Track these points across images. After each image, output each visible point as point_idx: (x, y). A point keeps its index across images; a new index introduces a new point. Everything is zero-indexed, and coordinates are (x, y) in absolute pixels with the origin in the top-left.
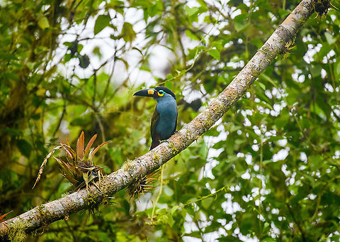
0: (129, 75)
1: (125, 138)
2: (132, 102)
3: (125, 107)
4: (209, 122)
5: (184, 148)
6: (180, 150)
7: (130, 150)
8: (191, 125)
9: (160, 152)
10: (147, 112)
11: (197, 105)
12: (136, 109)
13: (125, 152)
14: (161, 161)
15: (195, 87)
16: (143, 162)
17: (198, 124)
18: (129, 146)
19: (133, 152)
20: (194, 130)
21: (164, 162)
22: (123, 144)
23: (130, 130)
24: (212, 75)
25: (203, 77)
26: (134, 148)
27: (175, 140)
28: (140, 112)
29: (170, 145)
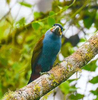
0: (10, 9)
1: (6, 70)
2: (13, 36)
3: (6, 40)
4: (89, 55)
5: (64, 80)
6: (60, 82)
7: (10, 82)
8: (71, 58)
9: (40, 83)
10: (26, 47)
11: (75, 40)
12: (16, 43)
13: (5, 84)
14: (41, 92)
15: (74, 22)
16: (24, 93)
17: (78, 57)
18: (10, 77)
19: (13, 84)
20: (74, 63)
21: (44, 93)
22: (3, 76)
23: (11, 62)
24: (90, 11)
25: (82, 13)
26: (15, 80)
27: (56, 72)
28: (20, 46)
29: (50, 77)
